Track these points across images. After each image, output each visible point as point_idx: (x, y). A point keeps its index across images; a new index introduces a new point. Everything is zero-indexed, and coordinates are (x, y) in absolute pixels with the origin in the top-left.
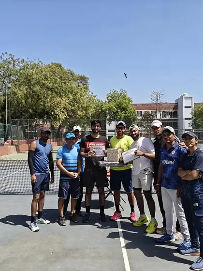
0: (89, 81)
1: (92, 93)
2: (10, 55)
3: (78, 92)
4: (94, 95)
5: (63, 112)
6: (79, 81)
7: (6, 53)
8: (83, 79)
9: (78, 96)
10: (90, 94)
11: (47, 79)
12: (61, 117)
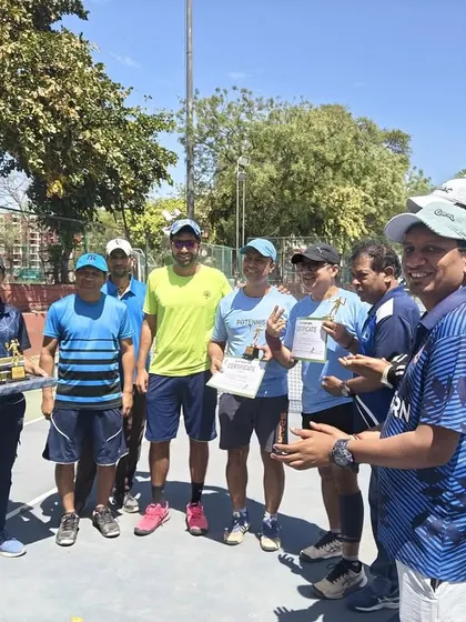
0: (410, 144)
1: (421, 172)
2: (245, 91)
3: (386, 172)
4: (425, 176)
5: (356, 220)
6: (386, 145)
7: (234, 88)
8: (397, 139)
9: (387, 181)
10: (416, 173)
11: (323, 141)
12: (350, 232)
